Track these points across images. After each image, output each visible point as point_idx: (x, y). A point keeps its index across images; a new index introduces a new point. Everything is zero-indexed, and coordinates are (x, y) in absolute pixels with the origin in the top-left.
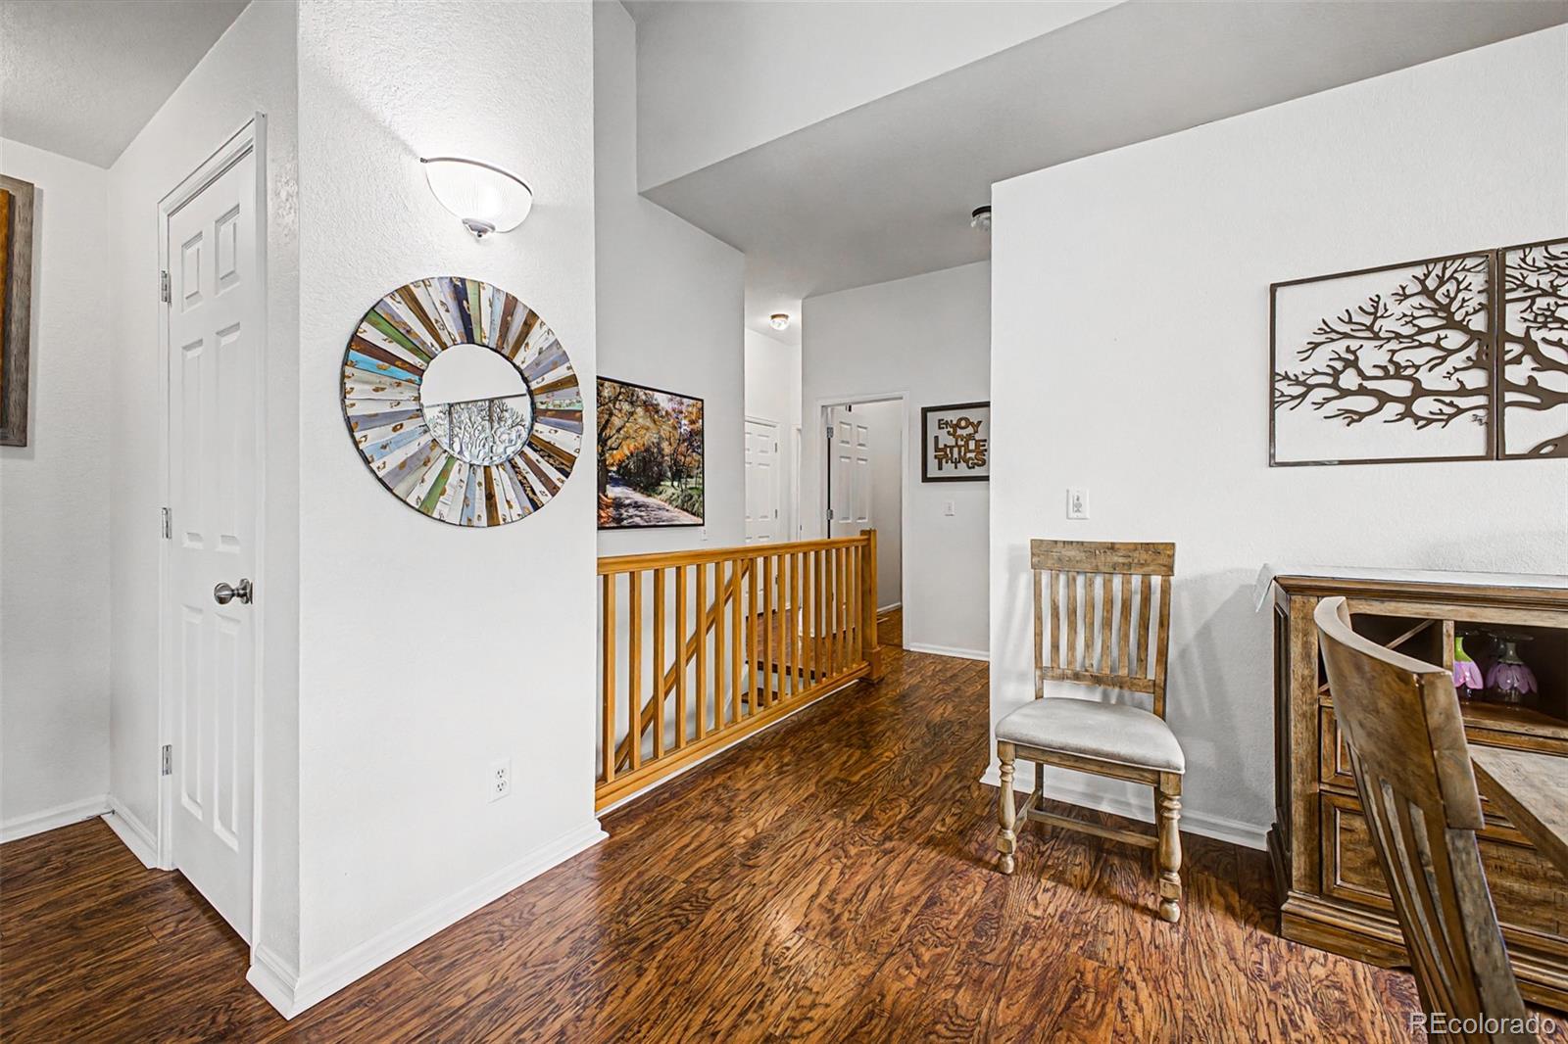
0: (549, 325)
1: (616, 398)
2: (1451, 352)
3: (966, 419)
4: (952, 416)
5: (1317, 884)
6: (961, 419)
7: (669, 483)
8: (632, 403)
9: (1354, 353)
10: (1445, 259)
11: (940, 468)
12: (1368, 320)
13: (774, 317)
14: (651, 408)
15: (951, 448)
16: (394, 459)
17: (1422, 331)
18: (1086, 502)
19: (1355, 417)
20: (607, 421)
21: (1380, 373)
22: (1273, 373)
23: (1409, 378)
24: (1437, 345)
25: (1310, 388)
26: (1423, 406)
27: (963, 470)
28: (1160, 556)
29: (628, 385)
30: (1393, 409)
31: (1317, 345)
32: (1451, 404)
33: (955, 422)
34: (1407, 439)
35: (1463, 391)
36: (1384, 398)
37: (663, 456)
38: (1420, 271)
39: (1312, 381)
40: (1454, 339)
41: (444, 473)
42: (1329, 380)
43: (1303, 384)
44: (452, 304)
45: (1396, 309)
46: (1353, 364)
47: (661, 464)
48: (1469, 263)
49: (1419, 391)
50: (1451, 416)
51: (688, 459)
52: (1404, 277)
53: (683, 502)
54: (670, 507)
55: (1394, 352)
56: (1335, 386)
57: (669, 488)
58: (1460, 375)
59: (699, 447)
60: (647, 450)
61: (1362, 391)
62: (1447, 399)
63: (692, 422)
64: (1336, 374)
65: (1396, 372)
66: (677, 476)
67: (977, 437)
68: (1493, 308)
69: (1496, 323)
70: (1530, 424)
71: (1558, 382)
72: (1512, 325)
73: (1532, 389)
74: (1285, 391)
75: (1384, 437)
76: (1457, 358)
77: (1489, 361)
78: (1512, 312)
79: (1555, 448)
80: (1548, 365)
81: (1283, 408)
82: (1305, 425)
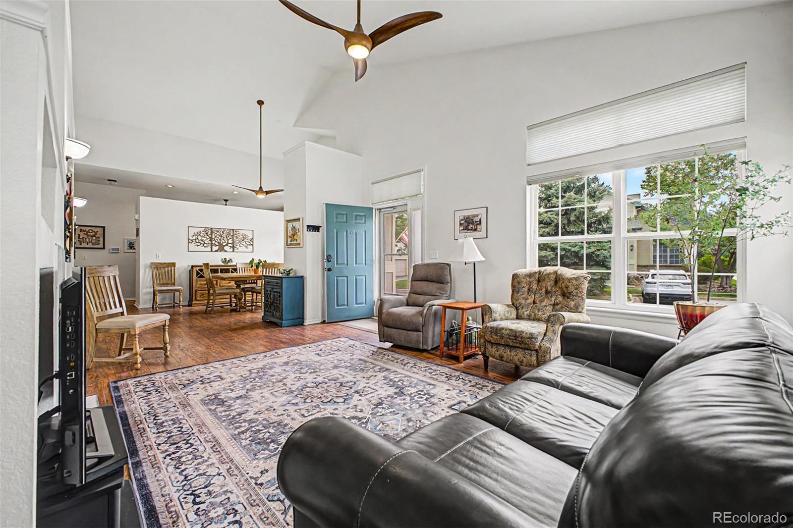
3: (92, 230)
4: (87, 229)
5: (196, 300)
6: (89, 230)
9: (198, 237)
10: (207, 228)
11: (81, 244)
12: (199, 233)
15: (86, 238)
17: (205, 236)
19: (198, 245)
21: (200, 240)
22: (188, 239)
24: (206, 238)
25: (193, 241)
26: (205, 245)
27: (90, 245)
28: (174, 264)
30: (202, 245)
31: (193, 236)
33: (87, 230)
34: (203, 249)
35: (209, 244)
36: (201, 244)
40: (208, 237)
42: (195, 240)
45: (202, 233)
46: (198, 239)
48: (209, 229)
49: (205, 243)
50: (207, 246)
52: (203, 229)
55: (202, 238)
58: (208, 242)
61: (199, 242)
62: (207, 244)
65: (202, 241)
67: (96, 236)
68: (211, 234)
69: (212, 236)
70: (215, 248)
71: (217, 244)
72: (213, 237)
73: (214, 244)
74: (190, 241)
75: (201, 248)
76: (208, 240)
77: (211, 240)
78: (213, 235)
79: (217, 251)
80: (216, 242)
81: (190, 244)
82: (192, 246)
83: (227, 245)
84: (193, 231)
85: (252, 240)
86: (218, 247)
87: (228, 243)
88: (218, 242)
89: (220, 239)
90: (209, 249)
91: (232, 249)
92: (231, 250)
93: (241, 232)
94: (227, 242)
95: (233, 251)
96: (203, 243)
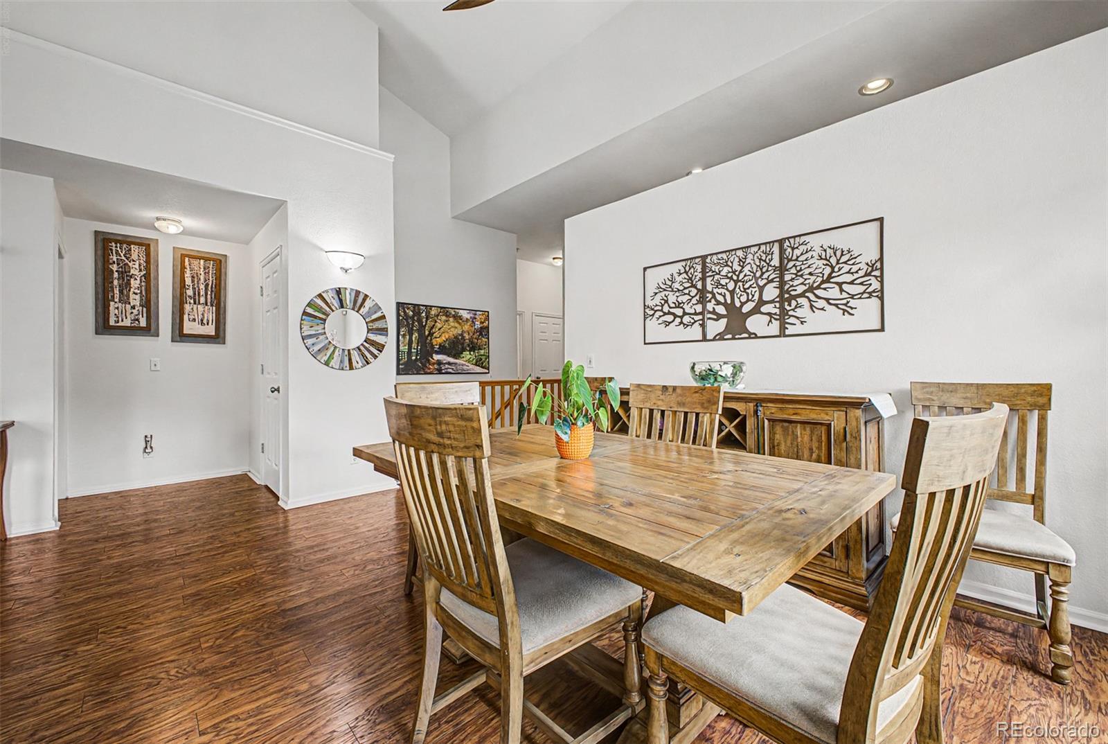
0: (373, 298)
1: (438, 315)
2: (693, 297)
7: (468, 353)
8: (447, 316)
9: (667, 297)
10: (690, 259)
12: (670, 283)
13: (554, 259)
14: (457, 318)
16: (316, 348)
17: (685, 288)
18: (593, 361)
19: (667, 324)
20: (434, 325)
21: (674, 305)
22: (645, 305)
23: (682, 307)
24: (689, 294)
25: (656, 311)
26: (686, 319)
29: (445, 308)
30: (678, 320)
31: (656, 293)
32: (693, 319)
34: (682, 332)
35: (696, 314)
36: (675, 316)
37: (465, 340)
38: (684, 263)
39: (656, 309)
40: (694, 292)
41: (334, 351)
42: (660, 308)
43: (653, 309)
44: (336, 297)
45: (679, 279)
46: (666, 301)
47: (463, 344)
48: (697, 260)
49: (685, 314)
50: (693, 323)
51: (479, 341)
52: (679, 266)
53: (477, 362)
54: (469, 365)
55: (677, 297)
56: (662, 310)
57: (467, 355)
58: (694, 307)
59: (486, 335)
60: (456, 337)
61: (669, 313)
62: (692, 316)
63: (482, 323)
64: (662, 306)
65: (678, 305)
66: (473, 349)
68: (703, 279)
69: (704, 285)
70: (715, 327)
71: (721, 310)
72: (709, 288)
73: (714, 312)
74: (648, 312)
75: (676, 332)
76: (694, 301)
77: (703, 301)
78: (709, 280)
79: (720, 337)
80: (718, 303)
81: (648, 320)
82: (655, 329)
83: (757, 310)
84: (657, 277)
85: (877, 269)
86: (724, 321)
87: (761, 302)
88: (725, 304)
89: (732, 292)
90: (696, 332)
91: (776, 324)
92: (775, 328)
93: (815, 242)
94: (756, 297)
95: (782, 334)
96: (679, 312)
